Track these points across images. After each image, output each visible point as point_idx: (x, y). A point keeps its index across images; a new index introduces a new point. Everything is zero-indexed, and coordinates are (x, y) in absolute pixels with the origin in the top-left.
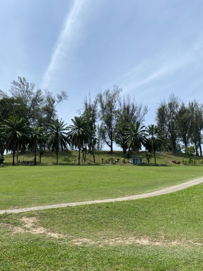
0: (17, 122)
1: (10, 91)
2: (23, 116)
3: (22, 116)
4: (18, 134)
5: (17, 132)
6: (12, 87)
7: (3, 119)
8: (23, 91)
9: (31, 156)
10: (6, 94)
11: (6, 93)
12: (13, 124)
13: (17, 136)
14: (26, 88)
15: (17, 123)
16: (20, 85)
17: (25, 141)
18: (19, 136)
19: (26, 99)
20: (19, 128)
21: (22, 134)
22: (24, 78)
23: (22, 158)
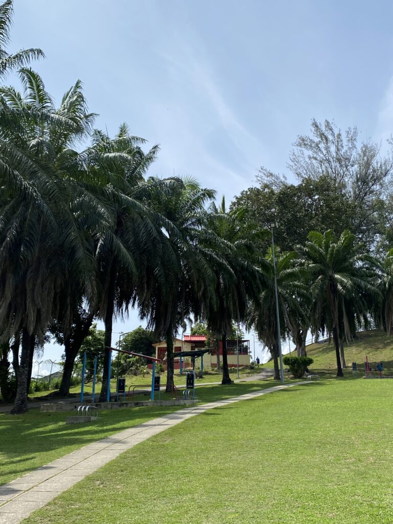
0: (333, 247)
1: (290, 167)
2: (346, 228)
3: (342, 229)
4: (342, 283)
5: (337, 276)
6: (294, 154)
7: (293, 245)
8: (329, 161)
9: (381, 346)
10: (283, 180)
11: (284, 177)
12: (321, 254)
13: (340, 287)
14: (333, 149)
15: (333, 250)
16: (317, 145)
17: (363, 303)
18: (344, 287)
19: (338, 180)
20: (341, 262)
21: (351, 280)
22: (328, 124)
23: (354, 355)
